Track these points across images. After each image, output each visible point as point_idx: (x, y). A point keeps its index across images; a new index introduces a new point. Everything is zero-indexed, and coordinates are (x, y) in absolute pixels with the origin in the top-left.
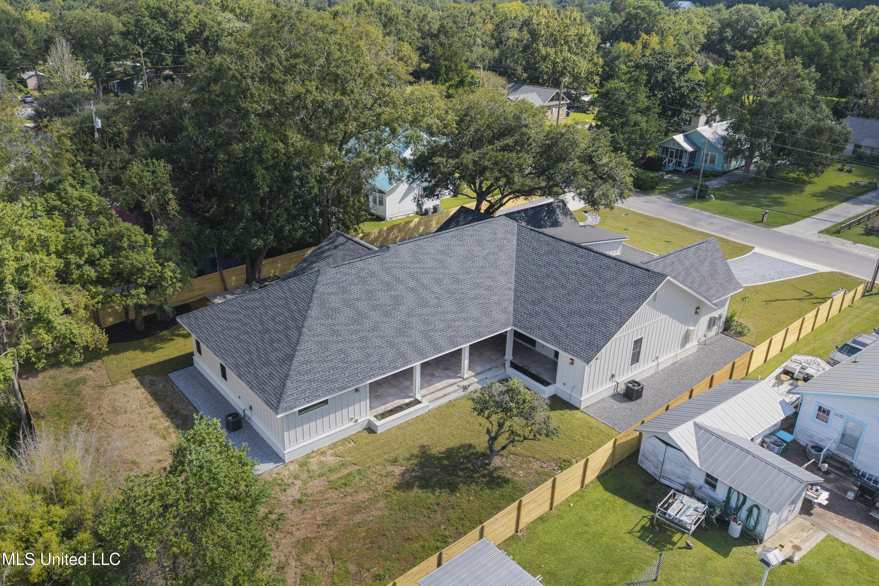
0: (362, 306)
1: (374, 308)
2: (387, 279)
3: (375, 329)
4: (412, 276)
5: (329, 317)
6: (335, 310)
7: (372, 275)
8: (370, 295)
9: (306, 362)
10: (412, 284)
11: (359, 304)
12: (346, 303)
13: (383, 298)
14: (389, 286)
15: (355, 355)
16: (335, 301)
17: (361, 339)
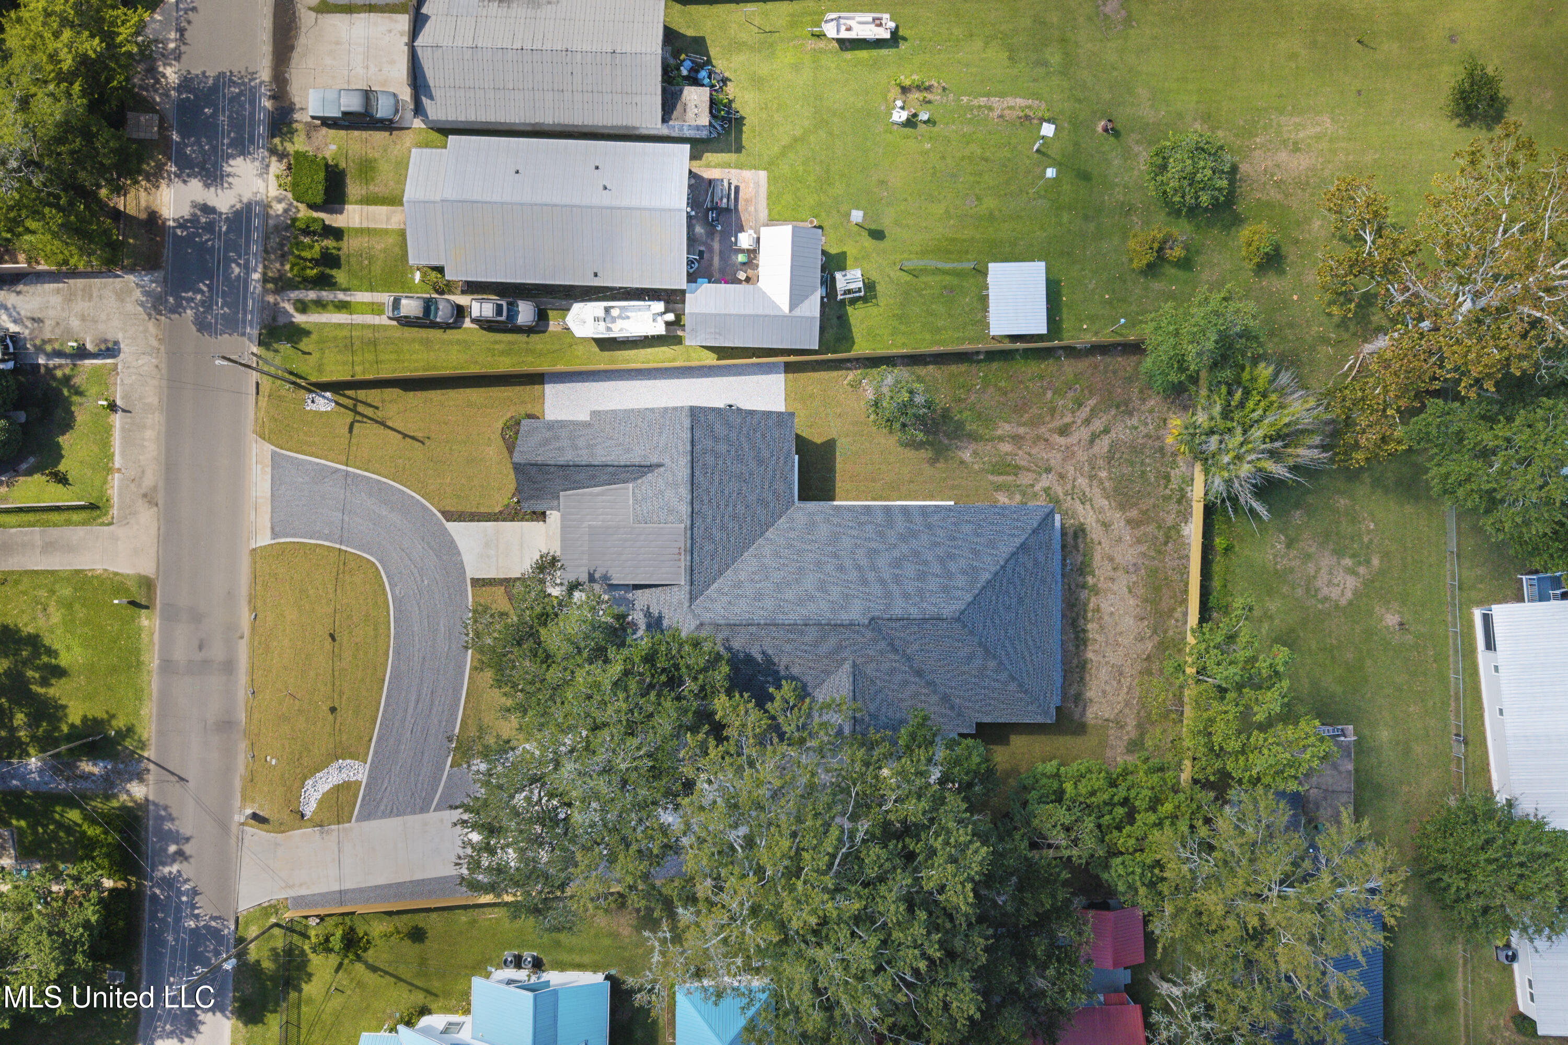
0: (936, 568)
1: (926, 563)
2: (894, 588)
3: (936, 544)
4: (865, 582)
5: (973, 568)
6: (964, 573)
7: (906, 596)
8: (921, 576)
9: (1014, 535)
10: (871, 576)
11: (938, 572)
12: (950, 575)
13: (910, 570)
14: (897, 580)
15: (967, 528)
16: (961, 581)
17: (955, 539)
